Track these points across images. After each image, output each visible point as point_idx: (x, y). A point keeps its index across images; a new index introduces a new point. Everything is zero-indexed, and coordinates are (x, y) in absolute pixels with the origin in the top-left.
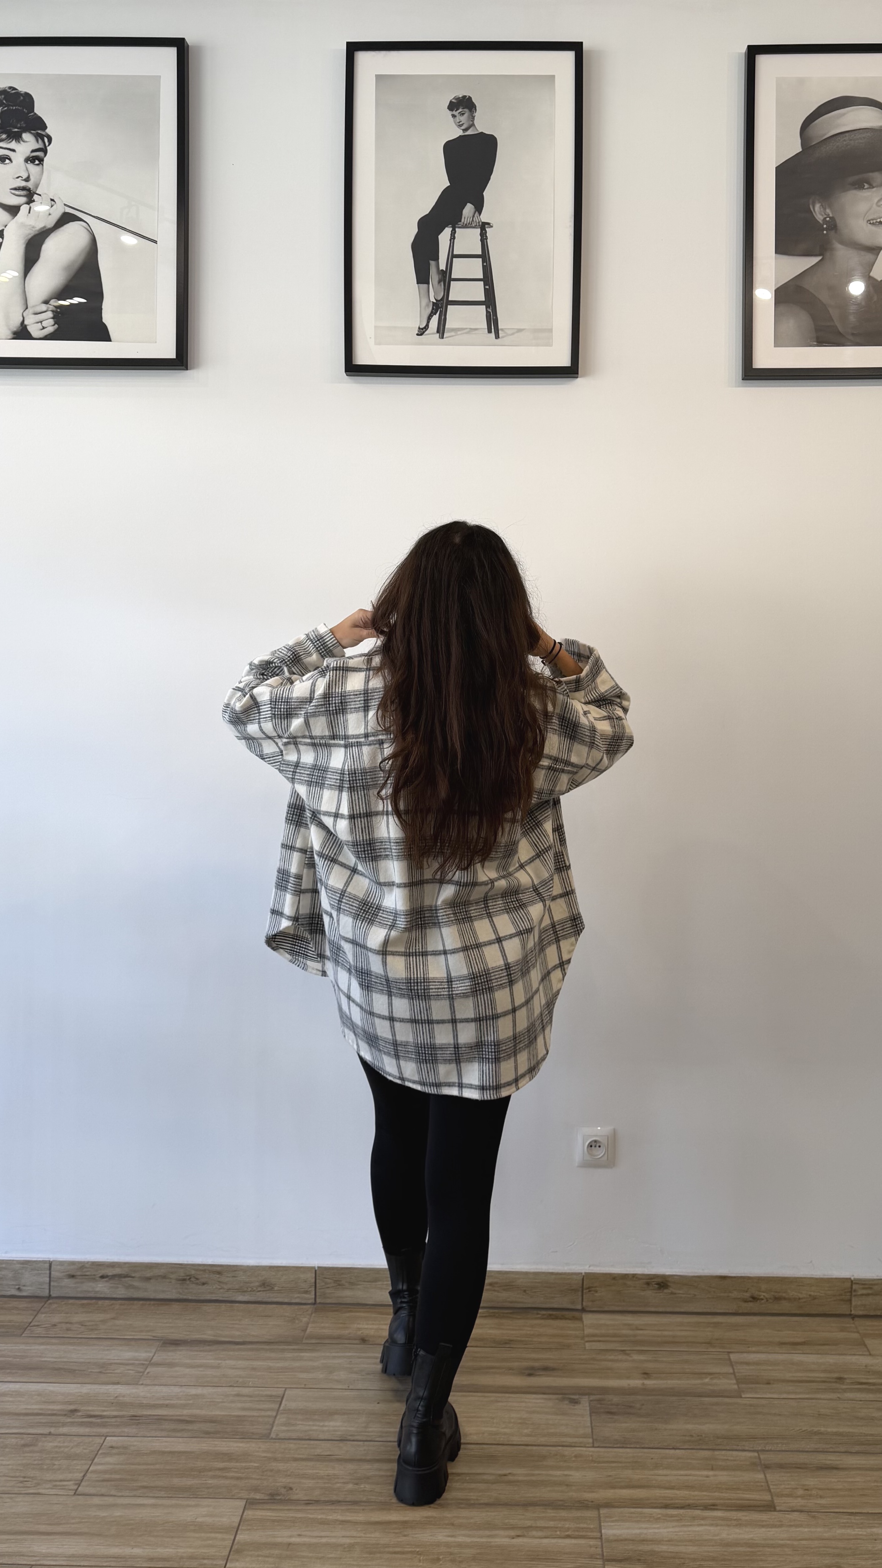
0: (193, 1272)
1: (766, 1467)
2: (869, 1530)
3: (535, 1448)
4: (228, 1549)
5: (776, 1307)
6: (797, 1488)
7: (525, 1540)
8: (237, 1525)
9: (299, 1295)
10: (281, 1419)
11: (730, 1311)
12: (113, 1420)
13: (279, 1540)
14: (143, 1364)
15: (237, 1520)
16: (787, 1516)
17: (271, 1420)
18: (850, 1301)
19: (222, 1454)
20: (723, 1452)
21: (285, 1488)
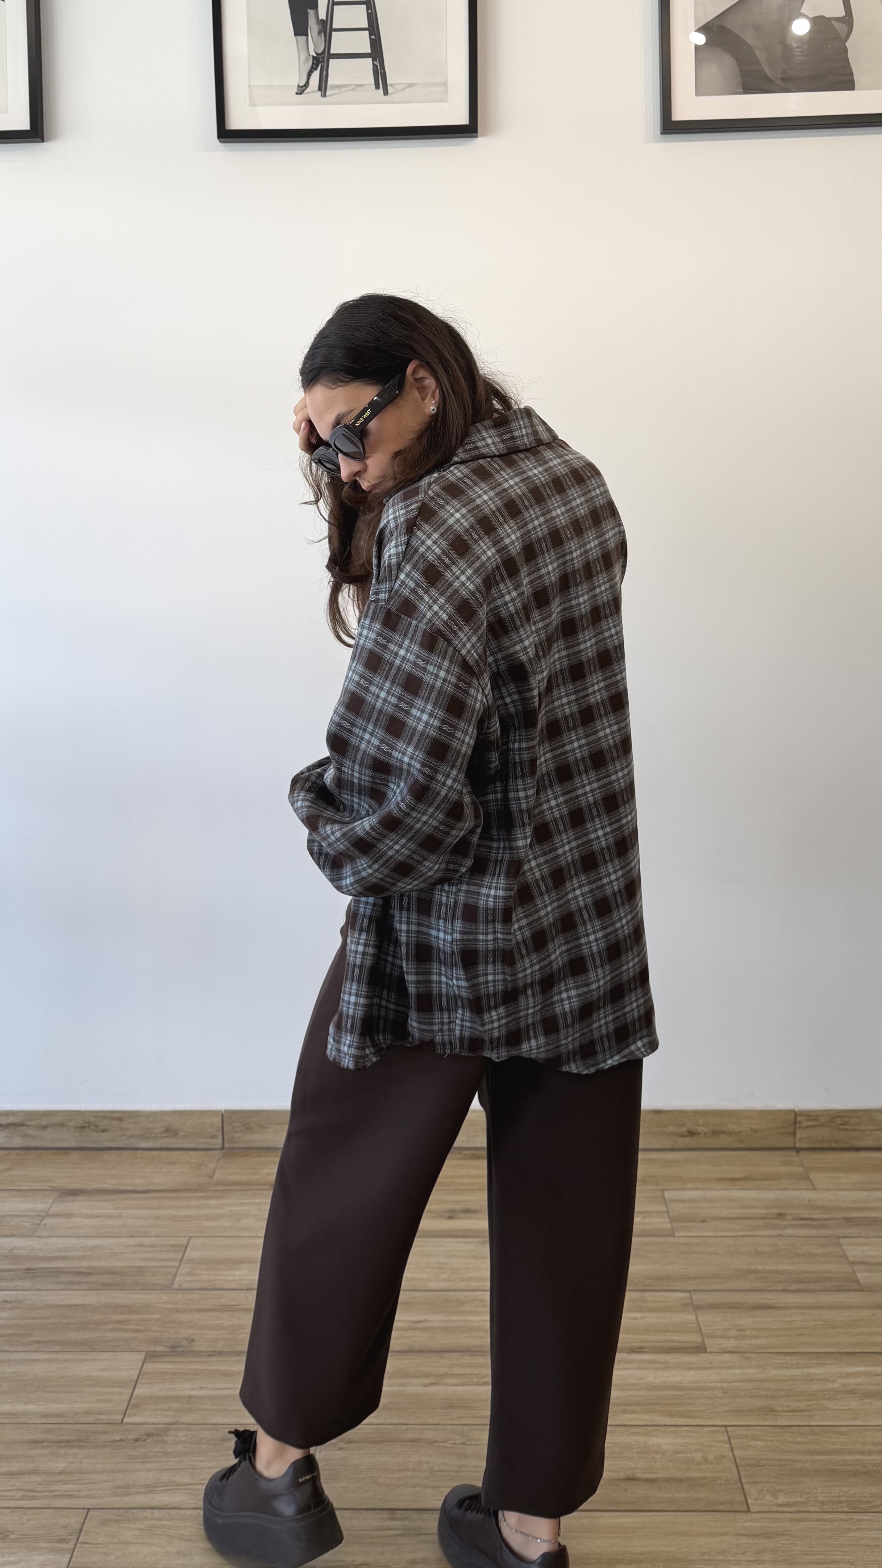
0: (92, 1119)
1: (698, 1308)
2: (805, 1371)
3: (453, 1293)
4: (126, 1404)
5: (715, 1142)
6: (729, 1329)
7: (439, 1388)
8: (136, 1378)
9: (203, 1140)
10: (184, 1269)
11: (666, 1147)
12: (7, 1274)
13: (180, 1393)
14: (39, 1216)
15: (136, 1373)
16: (718, 1358)
17: (173, 1270)
18: (795, 1133)
19: (124, 1306)
20: (653, 1293)
21: (187, 1339)
